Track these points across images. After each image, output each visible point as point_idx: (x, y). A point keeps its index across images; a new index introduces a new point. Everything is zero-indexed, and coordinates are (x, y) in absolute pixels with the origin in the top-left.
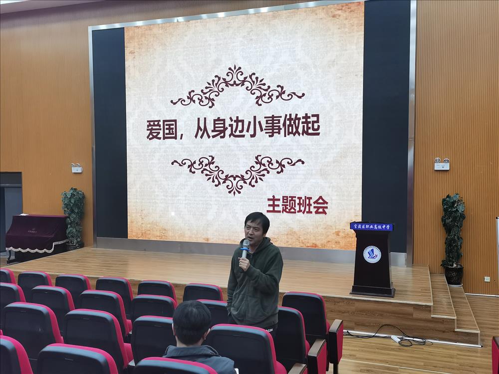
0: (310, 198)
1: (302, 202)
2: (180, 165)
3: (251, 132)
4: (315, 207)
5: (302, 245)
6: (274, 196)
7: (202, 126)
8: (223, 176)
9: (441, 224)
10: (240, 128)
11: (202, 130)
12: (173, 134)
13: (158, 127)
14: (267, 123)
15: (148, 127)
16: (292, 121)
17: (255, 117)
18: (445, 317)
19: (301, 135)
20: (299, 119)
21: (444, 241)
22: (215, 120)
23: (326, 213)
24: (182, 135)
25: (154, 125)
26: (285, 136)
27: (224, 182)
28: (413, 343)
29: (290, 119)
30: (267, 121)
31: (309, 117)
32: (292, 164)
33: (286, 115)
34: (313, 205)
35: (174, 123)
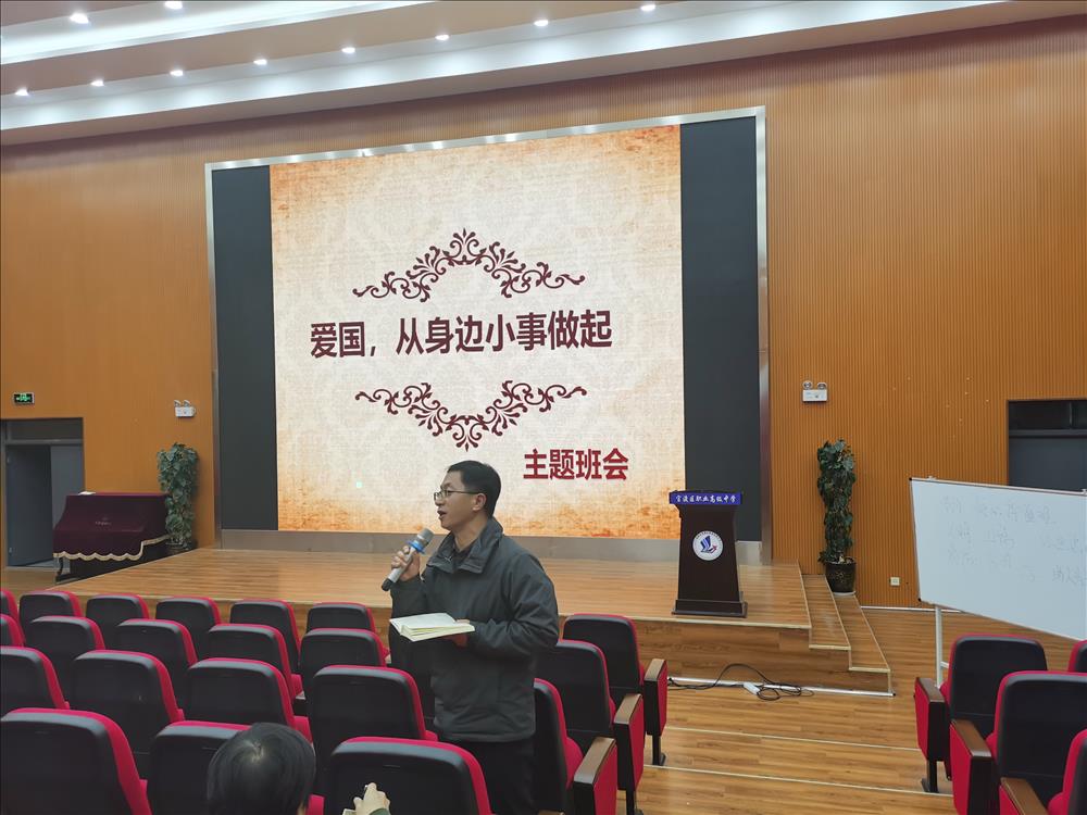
0: (597, 453)
1: (583, 459)
2: (371, 400)
3: (495, 341)
4: (606, 468)
5: (585, 532)
6: (535, 451)
7: (409, 334)
8: (446, 418)
9: (817, 491)
10: (475, 335)
11: (408, 340)
12: (357, 346)
13: (331, 336)
14: (521, 327)
15: (313, 335)
16: (565, 323)
17: (500, 317)
18: (833, 647)
19: (580, 346)
20: (577, 319)
21: (820, 519)
22: (431, 323)
23: (624, 478)
24: (373, 348)
25: (324, 332)
26: (553, 348)
27: (449, 428)
28: (781, 694)
29: (561, 320)
30: (521, 323)
31: (593, 316)
32: (565, 395)
33: (554, 313)
34: (603, 464)
35: (359, 328)
